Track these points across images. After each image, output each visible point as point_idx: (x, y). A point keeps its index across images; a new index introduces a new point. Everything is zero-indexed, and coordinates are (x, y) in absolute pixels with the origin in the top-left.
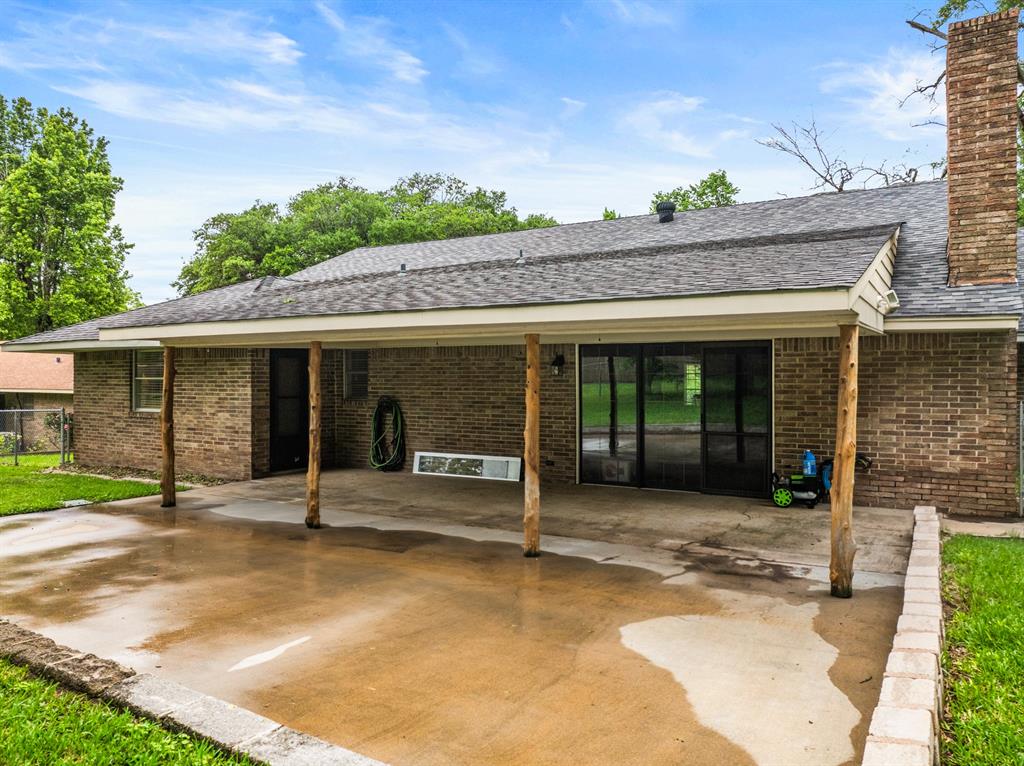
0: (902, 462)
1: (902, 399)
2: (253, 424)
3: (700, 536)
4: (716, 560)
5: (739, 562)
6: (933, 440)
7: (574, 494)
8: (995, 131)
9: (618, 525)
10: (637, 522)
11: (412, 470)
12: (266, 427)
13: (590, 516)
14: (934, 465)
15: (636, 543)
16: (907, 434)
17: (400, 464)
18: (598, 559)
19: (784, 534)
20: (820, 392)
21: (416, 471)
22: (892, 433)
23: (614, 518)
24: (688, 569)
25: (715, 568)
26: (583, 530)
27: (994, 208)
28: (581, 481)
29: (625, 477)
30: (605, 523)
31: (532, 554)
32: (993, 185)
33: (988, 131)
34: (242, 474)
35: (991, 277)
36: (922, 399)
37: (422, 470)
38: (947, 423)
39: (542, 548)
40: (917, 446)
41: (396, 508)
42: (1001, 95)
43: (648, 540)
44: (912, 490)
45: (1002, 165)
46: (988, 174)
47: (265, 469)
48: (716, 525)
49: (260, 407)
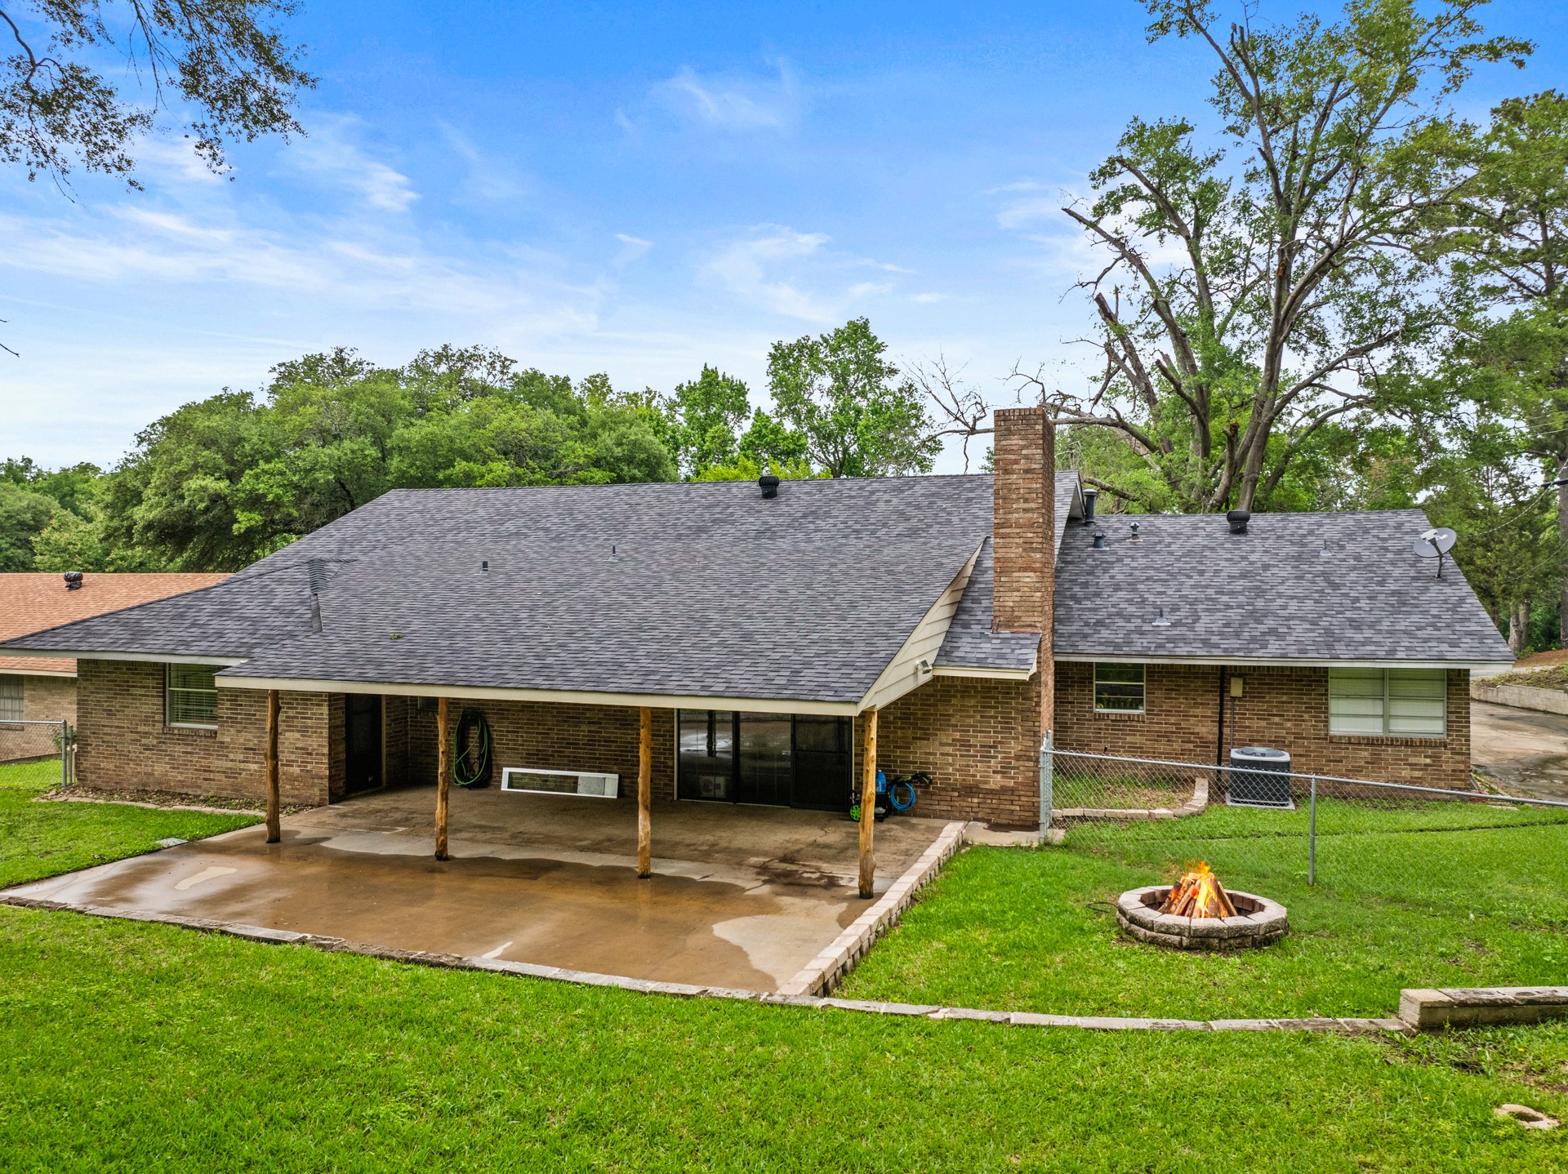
0: (956, 780)
1: (956, 726)
2: (330, 745)
3: (780, 854)
4: (787, 874)
5: (805, 875)
6: (981, 762)
7: (671, 812)
8: (1026, 506)
9: (713, 845)
10: (730, 842)
11: (499, 786)
12: (342, 747)
13: (690, 837)
14: (981, 782)
15: (728, 862)
16: (961, 756)
17: (487, 780)
18: (697, 877)
19: (847, 849)
20: (892, 718)
21: (504, 787)
22: (948, 755)
23: (710, 838)
24: (765, 882)
25: (785, 881)
26: (682, 851)
27: (1025, 569)
28: (679, 797)
29: (721, 793)
30: (702, 844)
31: (645, 876)
32: (1025, 550)
33: (1023, 505)
34: (317, 799)
35: (1023, 626)
36: (972, 726)
37: (510, 786)
38: (991, 747)
39: (653, 870)
40: (968, 766)
41: (506, 835)
42: (1031, 476)
43: (736, 858)
44: (964, 804)
45: (1031, 535)
46: (1021, 540)
47: (341, 792)
48: (797, 841)
49: (337, 727)
